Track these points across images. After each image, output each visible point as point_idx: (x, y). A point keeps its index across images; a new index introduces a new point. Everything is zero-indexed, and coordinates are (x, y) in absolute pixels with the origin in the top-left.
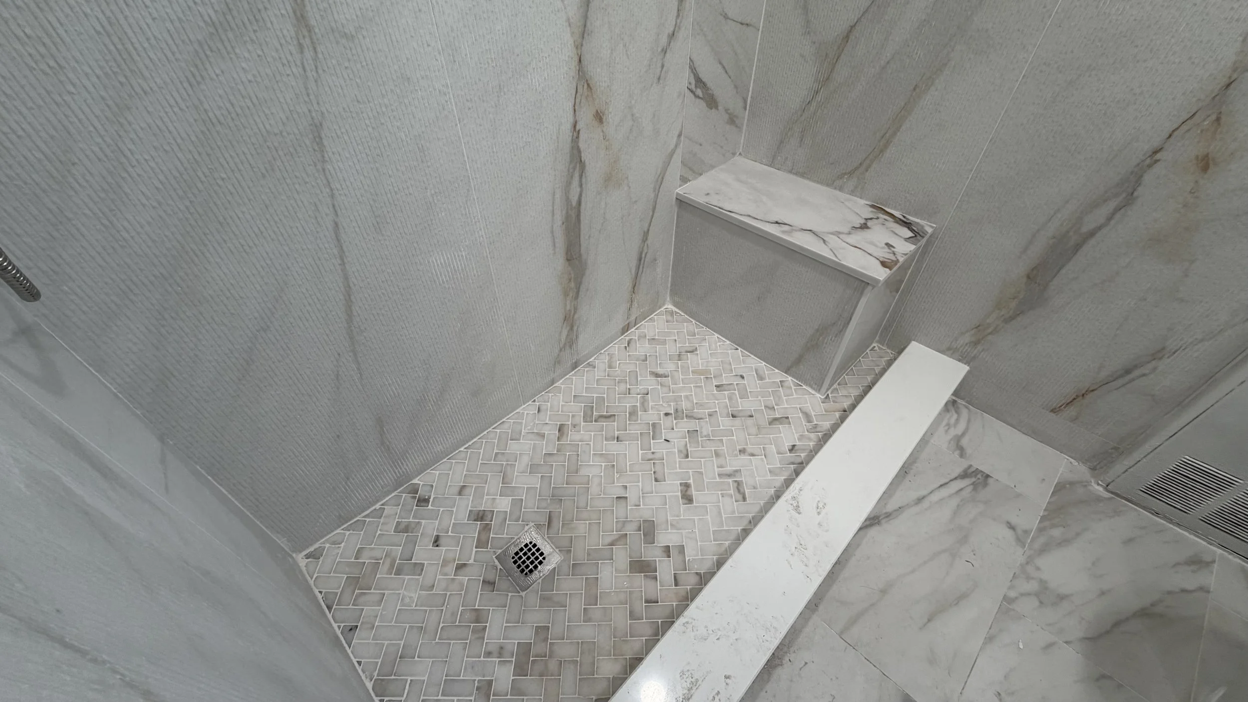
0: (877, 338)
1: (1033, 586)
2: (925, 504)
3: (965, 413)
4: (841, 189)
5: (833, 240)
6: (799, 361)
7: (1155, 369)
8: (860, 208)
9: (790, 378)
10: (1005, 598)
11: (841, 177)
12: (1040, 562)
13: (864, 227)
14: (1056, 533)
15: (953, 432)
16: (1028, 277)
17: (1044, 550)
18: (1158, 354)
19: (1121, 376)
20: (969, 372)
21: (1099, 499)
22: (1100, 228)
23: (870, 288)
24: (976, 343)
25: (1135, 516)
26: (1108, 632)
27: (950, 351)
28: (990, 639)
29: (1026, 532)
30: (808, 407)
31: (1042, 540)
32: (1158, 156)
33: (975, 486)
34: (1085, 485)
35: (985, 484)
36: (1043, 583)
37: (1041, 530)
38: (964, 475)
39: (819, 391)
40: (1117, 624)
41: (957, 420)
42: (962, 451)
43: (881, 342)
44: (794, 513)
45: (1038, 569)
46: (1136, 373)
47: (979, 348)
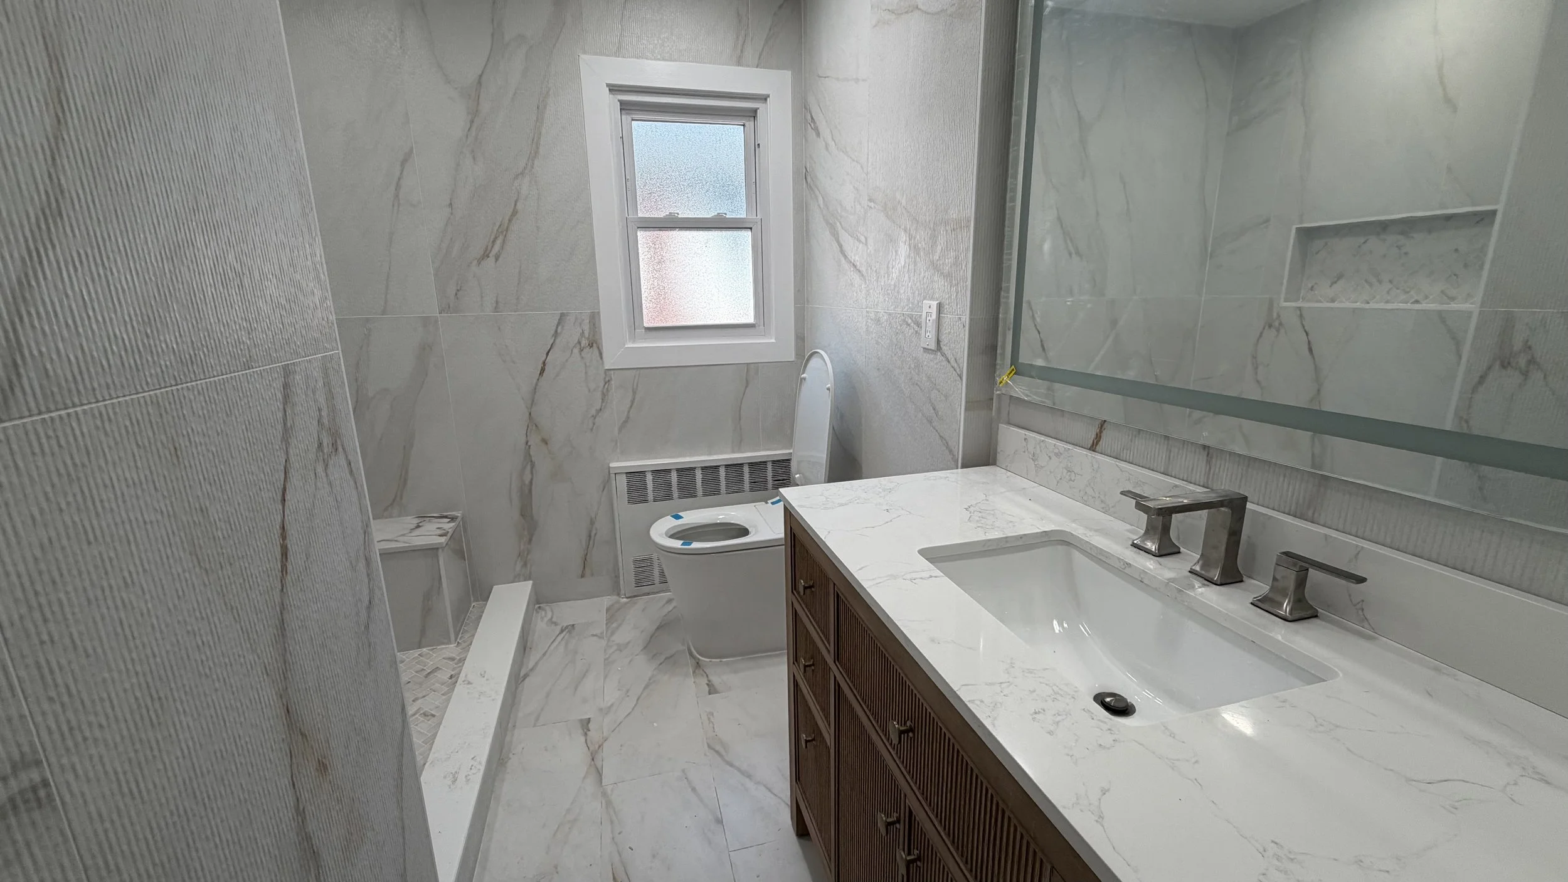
0: (472, 599)
1: (615, 648)
2: (548, 654)
3: (547, 608)
4: (391, 517)
5: (405, 539)
6: (423, 632)
7: (596, 529)
8: (412, 521)
9: (424, 649)
10: (605, 660)
11: (386, 509)
12: (613, 638)
13: (418, 526)
14: (614, 625)
15: (546, 619)
16: (522, 515)
17: (613, 634)
18: (592, 523)
19: (590, 540)
20: (533, 585)
21: (626, 603)
22: (532, 479)
23: (440, 550)
24: (525, 564)
25: (642, 601)
26: (650, 641)
27: (516, 579)
28: (606, 677)
29: (602, 633)
30: (448, 654)
31: (610, 632)
32: (529, 444)
33: (570, 632)
34: (618, 602)
35: (574, 629)
36: (618, 645)
37: (607, 629)
38: (562, 631)
39: (449, 643)
40: (651, 637)
41: (546, 613)
42: (556, 624)
43: (476, 600)
44: (469, 686)
45: (613, 641)
46: (593, 534)
47: (529, 566)
